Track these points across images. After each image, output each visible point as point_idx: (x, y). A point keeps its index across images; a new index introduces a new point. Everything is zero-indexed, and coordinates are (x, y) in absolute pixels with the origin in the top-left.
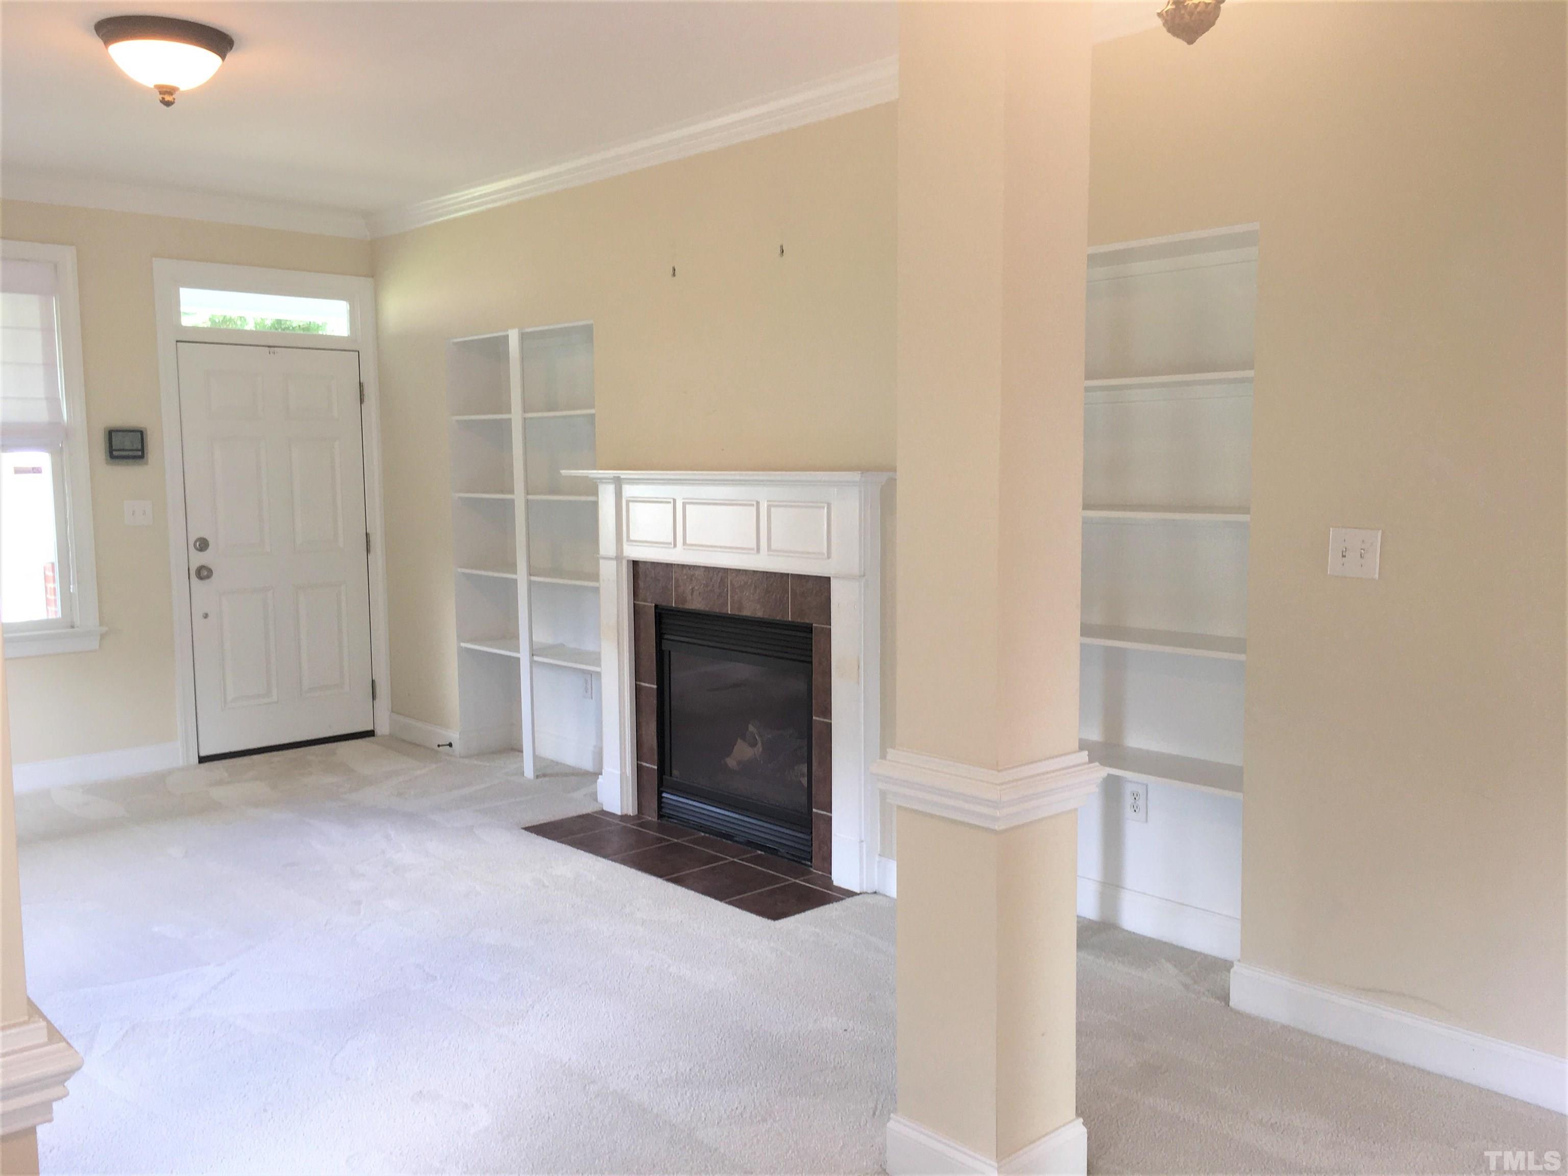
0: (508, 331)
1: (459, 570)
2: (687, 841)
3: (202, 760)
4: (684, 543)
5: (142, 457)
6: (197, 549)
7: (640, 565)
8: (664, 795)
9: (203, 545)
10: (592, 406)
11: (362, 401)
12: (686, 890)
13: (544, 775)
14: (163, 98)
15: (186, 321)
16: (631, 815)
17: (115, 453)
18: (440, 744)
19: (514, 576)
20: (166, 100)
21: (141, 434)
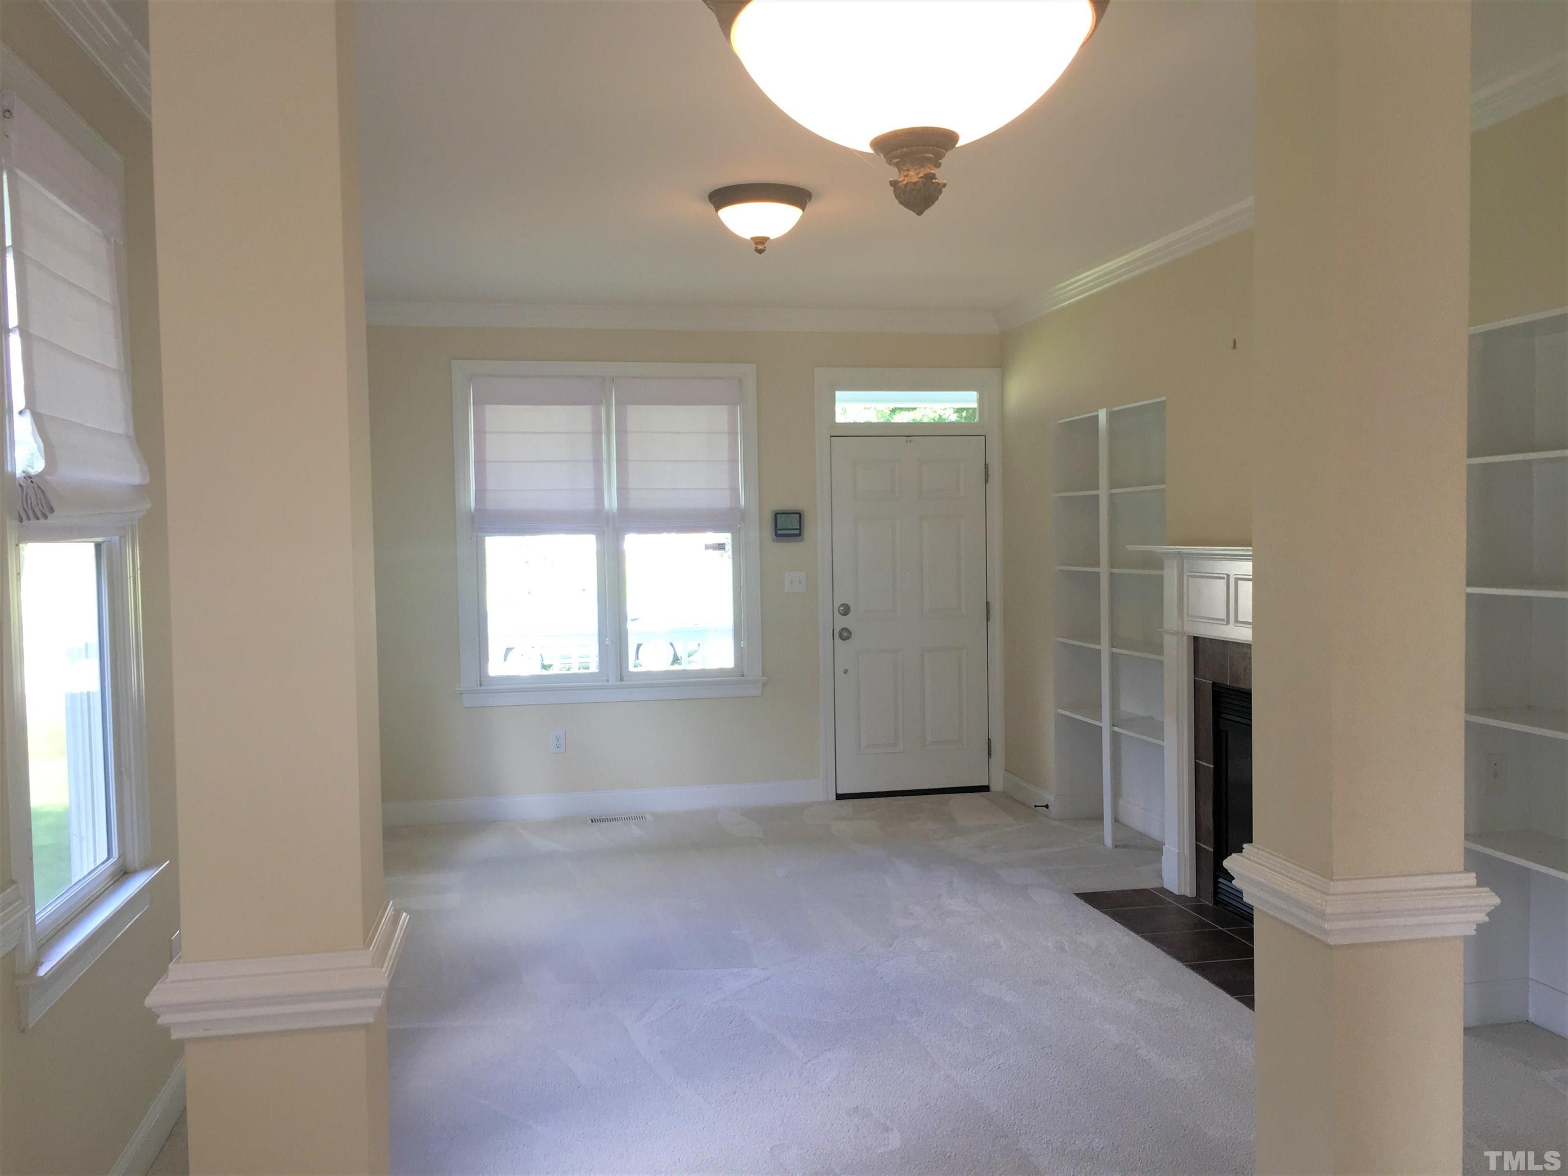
0: (1098, 411)
1: (1060, 639)
2: (1229, 931)
3: (840, 797)
4: (1237, 621)
5: (799, 535)
6: (840, 613)
7: (1201, 642)
8: (1221, 880)
9: (846, 610)
10: (1163, 482)
11: (986, 481)
12: (1203, 978)
13: (1124, 846)
14: (757, 248)
15: (840, 418)
16: (1189, 896)
17: (779, 532)
18: (1037, 805)
19: (1097, 647)
20: (759, 248)
21: (800, 515)
